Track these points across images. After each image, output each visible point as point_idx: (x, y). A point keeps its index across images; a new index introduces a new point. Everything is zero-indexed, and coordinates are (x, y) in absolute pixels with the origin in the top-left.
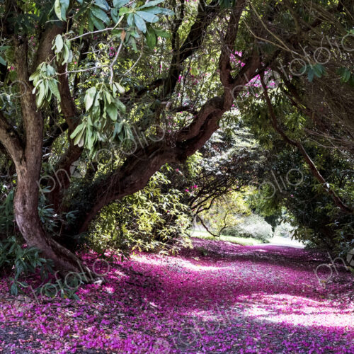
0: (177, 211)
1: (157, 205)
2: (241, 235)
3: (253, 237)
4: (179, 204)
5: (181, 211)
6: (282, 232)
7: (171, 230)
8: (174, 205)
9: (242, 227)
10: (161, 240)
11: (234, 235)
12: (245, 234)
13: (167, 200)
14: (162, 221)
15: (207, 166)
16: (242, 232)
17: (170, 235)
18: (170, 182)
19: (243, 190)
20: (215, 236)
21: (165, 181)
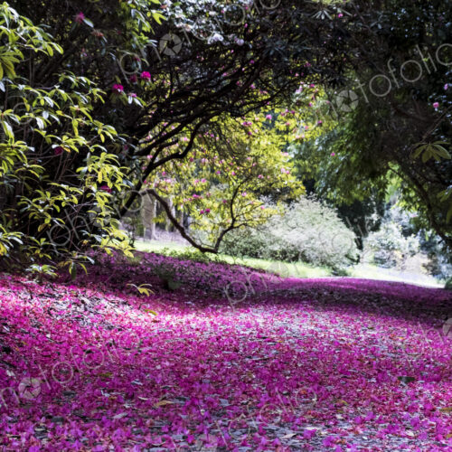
0: (82, 141)
1: (17, 119)
2: (274, 255)
3: (307, 261)
4: (92, 121)
5: (98, 141)
6: (379, 254)
7: (63, 197)
8: (75, 123)
9: (277, 233)
10: (33, 231)
11: (255, 256)
12: (284, 253)
13: (51, 103)
14: (36, 169)
15: (180, 14)
16: (277, 248)
17: (61, 215)
18: (60, 50)
19: (282, 127)
20: (203, 250)
21: (45, 45)
